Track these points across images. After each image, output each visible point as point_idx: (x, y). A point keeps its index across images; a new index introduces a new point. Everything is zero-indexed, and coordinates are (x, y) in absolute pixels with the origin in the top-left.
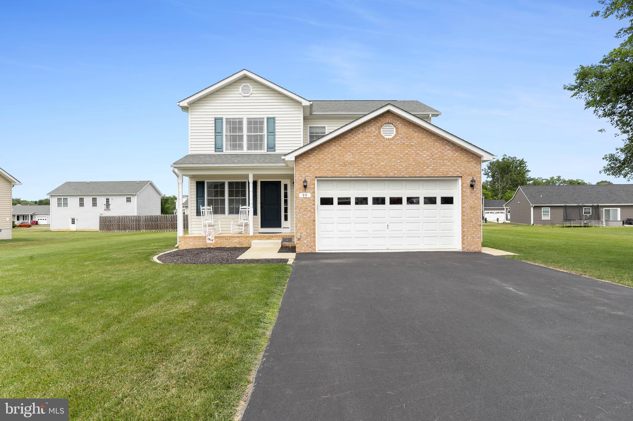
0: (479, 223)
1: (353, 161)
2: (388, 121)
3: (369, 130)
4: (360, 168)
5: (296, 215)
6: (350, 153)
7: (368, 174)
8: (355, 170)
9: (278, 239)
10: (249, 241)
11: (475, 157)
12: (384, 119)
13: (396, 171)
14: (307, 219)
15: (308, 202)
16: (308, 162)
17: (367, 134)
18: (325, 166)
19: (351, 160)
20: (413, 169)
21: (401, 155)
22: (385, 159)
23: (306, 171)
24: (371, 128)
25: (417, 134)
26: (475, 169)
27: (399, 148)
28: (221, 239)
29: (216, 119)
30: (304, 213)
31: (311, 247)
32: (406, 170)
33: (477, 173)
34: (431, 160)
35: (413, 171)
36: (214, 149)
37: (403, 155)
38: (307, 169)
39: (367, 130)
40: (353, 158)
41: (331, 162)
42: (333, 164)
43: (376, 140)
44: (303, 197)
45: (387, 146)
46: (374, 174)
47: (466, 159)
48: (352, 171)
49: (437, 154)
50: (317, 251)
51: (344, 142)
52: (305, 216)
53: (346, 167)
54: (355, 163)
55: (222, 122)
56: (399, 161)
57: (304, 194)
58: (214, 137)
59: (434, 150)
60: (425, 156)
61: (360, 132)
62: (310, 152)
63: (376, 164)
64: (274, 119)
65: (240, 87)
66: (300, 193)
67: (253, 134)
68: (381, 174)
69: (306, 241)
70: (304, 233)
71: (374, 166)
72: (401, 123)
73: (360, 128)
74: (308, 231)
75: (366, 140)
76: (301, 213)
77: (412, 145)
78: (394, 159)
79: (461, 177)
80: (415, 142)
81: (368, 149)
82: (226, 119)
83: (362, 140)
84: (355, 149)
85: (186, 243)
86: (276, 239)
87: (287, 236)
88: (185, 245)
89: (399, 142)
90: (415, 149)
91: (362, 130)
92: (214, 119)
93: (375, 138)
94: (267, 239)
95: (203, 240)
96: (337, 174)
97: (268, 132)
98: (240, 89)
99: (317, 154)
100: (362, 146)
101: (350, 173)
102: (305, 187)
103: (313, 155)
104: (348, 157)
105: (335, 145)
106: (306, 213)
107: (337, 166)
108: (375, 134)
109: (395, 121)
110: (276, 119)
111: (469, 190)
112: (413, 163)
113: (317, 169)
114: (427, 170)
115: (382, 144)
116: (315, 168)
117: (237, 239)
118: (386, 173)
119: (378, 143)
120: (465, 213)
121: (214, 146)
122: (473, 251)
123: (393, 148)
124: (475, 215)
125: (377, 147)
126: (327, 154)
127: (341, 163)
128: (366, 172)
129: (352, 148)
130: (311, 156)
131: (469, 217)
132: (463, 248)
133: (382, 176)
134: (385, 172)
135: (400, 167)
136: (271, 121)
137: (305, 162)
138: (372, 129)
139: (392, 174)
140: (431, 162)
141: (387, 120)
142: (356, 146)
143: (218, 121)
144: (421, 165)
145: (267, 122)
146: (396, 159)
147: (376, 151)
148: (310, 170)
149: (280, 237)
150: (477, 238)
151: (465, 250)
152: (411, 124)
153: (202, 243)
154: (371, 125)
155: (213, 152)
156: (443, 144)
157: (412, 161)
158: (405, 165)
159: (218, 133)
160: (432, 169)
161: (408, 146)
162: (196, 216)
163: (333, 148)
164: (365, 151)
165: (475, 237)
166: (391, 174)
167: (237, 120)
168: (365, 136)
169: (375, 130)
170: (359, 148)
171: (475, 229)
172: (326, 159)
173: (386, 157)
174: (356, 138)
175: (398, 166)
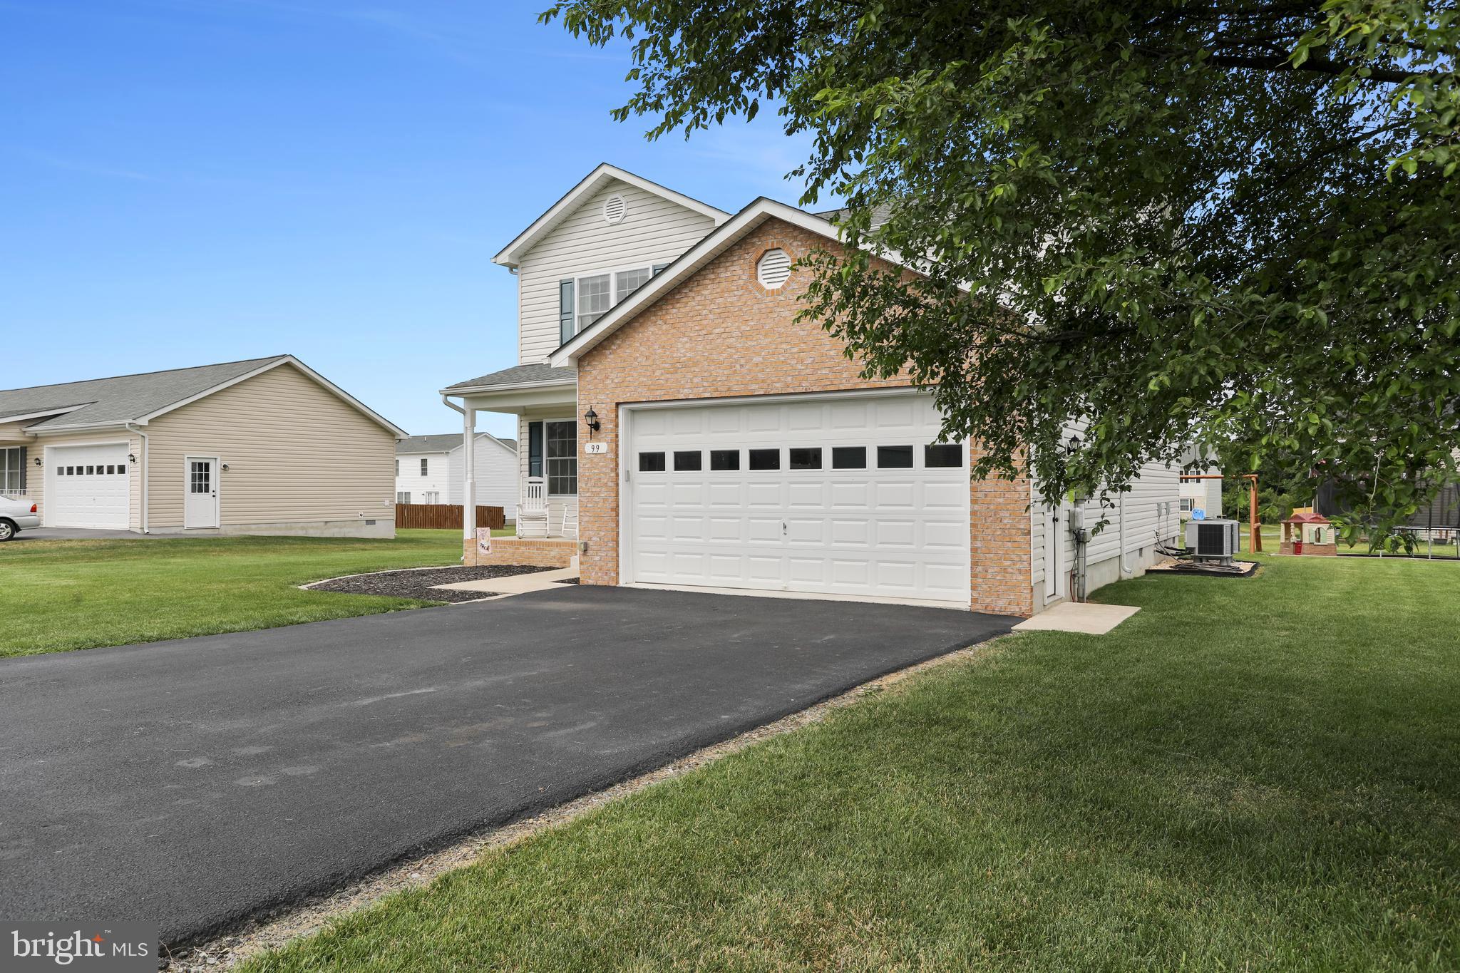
0: (1022, 527)
1: (690, 358)
2: (773, 243)
3: (729, 274)
4: (706, 374)
6: (685, 339)
7: (725, 388)
8: (696, 380)
12: (763, 238)
13: (790, 378)
14: (600, 505)
15: (602, 464)
16: (602, 368)
17: (724, 285)
18: (635, 374)
19: (688, 355)
20: (831, 368)
21: (802, 333)
22: (762, 347)
23: (598, 391)
24: (732, 268)
29: (562, 284)
30: (594, 490)
31: (607, 573)
32: (815, 370)
35: (831, 376)
37: (805, 333)
38: (601, 386)
39: (722, 275)
40: (691, 349)
41: (648, 363)
42: (650, 369)
43: (744, 299)
44: (592, 451)
45: (768, 310)
46: (738, 389)
48: (689, 385)
50: (622, 584)
51: (675, 312)
52: (597, 499)
53: (678, 376)
54: (696, 364)
55: (572, 289)
56: (795, 350)
58: (558, 323)
61: (707, 282)
62: (605, 343)
63: (743, 362)
65: (605, 206)
66: (588, 441)
68: (753, 387)
69: (597, 558)
70: (593, 539)
71: (738, 366)
73: (708, 272)
74: (602, 533)
75: (720, 300)
76: (589, 489)
78: (784, 346)
81: (724, 325)
82: (580, 280)
83: (712, 301)
84: (697, 327)
91: (712, 276)
92: (558, 284)
93: (740, 293)
96: (658, 392)
98: (604, 210)
99: (619, 346)
100: (711, 317)
101: (686, 390)
102: (596, 427)
103: (611, 351)
104: (682, 349)
105: (655, 322)
106: (598, 490)
107: (658, 373)
108: (741, 282)
109: (788, 241)
112: (832, 353)
113: (619, 385)
115: (756, 307)
116: (616, 381)
117: (557, 549)
118: (765, 385)
119: (749, 305)
120: (979, 495)
122: (1003, 613)
123: (783, 314)
124: (1009, 501)
125: (746, 317)
126: (639, 345)
127: (667, 366)
128: (720, 383)
129: (690, 324)
130: (608, 352)
131: (992, 507)
132: (974, 601)
133: (756, 394)
134: (763, 381)
135: (799, 366)
137: (597, 369)
138: (736, 270)
139: (778, 387)
141: (770, 241)
142: (699, 318)
143: (564, 287)
146: (788, 343)
147: (743, 328)
148: (606, 387)
150: (1017, 572)
151: (980, 608)
154: (733, 261)
157: (827, 348)
158: (810, 360)
159: (565, 313)
163: (652, 330)
164: (717, 331)
165: (1010, 570)
166: (778, 385)
167: (600, 281)
168: (718, 290)
169: (741, 272)
170: (705, 322)
171: (1009, 545)
172: (636, 359)
173: (764, 342)
174: (698, 298)
175: (794, 362)
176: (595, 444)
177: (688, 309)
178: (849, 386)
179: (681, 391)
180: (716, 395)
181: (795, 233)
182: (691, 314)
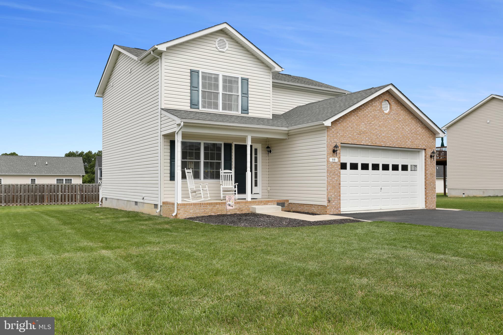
1: (365, 131)
2: (387, 98)
4: (370, 137)
5: (327, 178)
6: (363, 124)
7: (375, 143)
8: (367, 139)
9: (274, 204)
10: (248, 207)
11: (432, 134)
12: (384, 96)
13: (391, 142)
14: (335, 182)
15: (335, 166)
16: (336, 128)
17: (374, 108)
18: (347, 133)
19: (364, 129)
20: (400, 141)
21: (394, 129)
22: (384, 131)
23: (334, 137)
24: (376, 103)
25: (402, 112)
26: (432, 144)
27: (393, 122)
28: (222, 206)
29: (192, 71)
30: (333, 176)
31: (337, 209)
32: (397, 141)
33: (433, 147)
34: (410, 134)
36: (189, 105)
38: (335, 136)
39: (374, 104)
40: (365, 128)
41: (351, 130)
42: (352, 132)
43: (379, 114)
44: (332, 161)
45: (386, 120)
46: (378, 143)
47: (428, 135)
48: (364, 140)
49: (413, 129)
51: (360, 113)
52: (333, 180)
53: (361, 136)
54: (367, 133)
55: (198, 76)
56: (393, 133)
57: (333, 158)
58: (189, 91)
59: (412, 126)
60: (407, 130)
61: (369, 105)
63: (380, 135)
64: (247, 80)
65: (217, 40)
66: (330, 157)
67: (228, 93)
68: (382, 143)
69: (334, 203)
70: (332, 196)
71: (378, 136)
72: (394, 102)
74: (336, 194)
75: (373, 113)
76: (331, 176)
77: (400, 121)
78: (390, 132)
79: (425, 149)
80: (402, 118)
81: (374, 121)
82: (203, 73)
84: (367, 120)
85: (186, 211)
86: (272, 204)
87: (281, 201)
88: (185, 214)
89: (392, 117)
90: (402, 124)
91: (371, 104)
92: (190, 71)
93: (378, 112)
94: (264, 204)
95: (204, 207)
96: (355, 141)
97: (242, 93)
98: (217, 42)
99: (342, 122)
100: (371, 118)
101: (364, 142)
102: (334, 151)
103: (339, 122)
104: (363, 127)
105: (354, 115)
106: (334, 176)
107: (355, 134)
108: (379, 108)
109: (390, 99)
110: (249, 80)
111: (429, 159)
112: (401, 136)
113: (342, 136)
114: (408, 142)
115: (383, 117)
116: (341, 134)
118: (385, 143)
119: (381, 116)
120: (428, 179)
121: (189, 101)
122: (432, 209)
123: (389, 121)
124: (432, 180)
125: (380, 120)
126: (349, 122)
127: (358, 132)
128: (373, 141)
129: (365, 119)
131: (430, 182)
132: (426, 206)
133: (383, 146)
134: (385, 142)
135: (393, 139)
136: (245, 81)
138: (377, 104)
139: (388, 145)
140: (410, 136)
142: (367, 117)
143: (194, 73)
144: (405, 138)
145: (242, 82)
147: (379, 123)
148: (337, 136)
149: (275, 201)
150: (434, 198)
151: (428, 208)
152: (399, 103)
153: (203, 210)
154: (376, 101)
155: (188, 108)
156: (416, 122)
157: (400, 134)
158: (396, 137)
159: (193, 87)
160: (411, 142)
161: (398, 121)
162: (170, 181)
163: (353, 118)
164: (373, 123)
167: (213, 76)
168: (373, 109)
170: (369, 119)
171: (432, 191)
172: (348, 127)
173: (385, 129)
174: (367, 110)
175: (392, 137)
176: (334, 158)
177: (364, 113)
178: (404, 147)
179: (362, 142)
180: (372, 144)
181: (392, 97)
182: (365, 115)
